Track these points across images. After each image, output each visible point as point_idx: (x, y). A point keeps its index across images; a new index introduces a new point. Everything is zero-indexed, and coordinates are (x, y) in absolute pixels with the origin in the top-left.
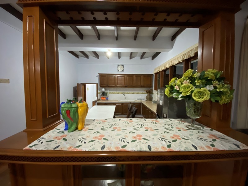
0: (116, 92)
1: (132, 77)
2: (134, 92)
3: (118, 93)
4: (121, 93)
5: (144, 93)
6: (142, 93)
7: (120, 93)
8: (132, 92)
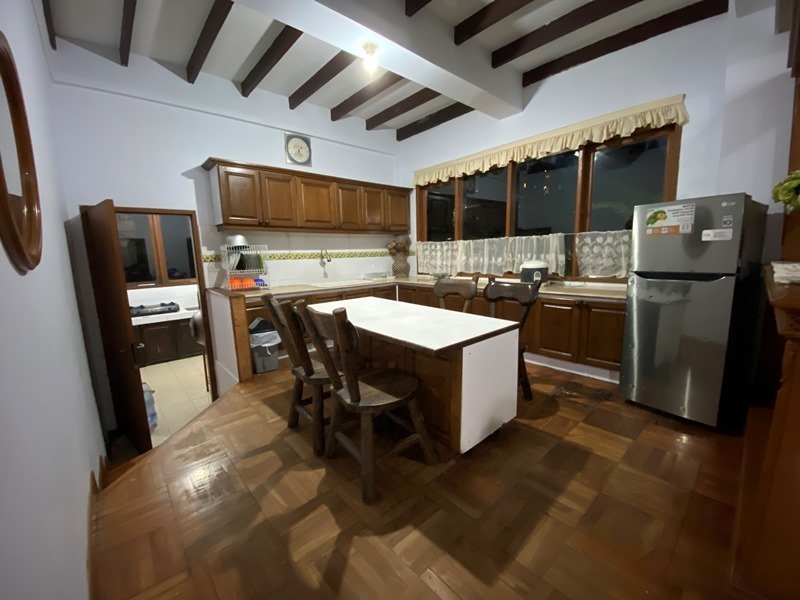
0: (286, 252)
1: (355, 190)
2: (353, 251)
3: (297, 257)
4: (311, 257)
5: (382, 255)
6: (375, 255)
7: (303, 256)
8: (347, 251)
